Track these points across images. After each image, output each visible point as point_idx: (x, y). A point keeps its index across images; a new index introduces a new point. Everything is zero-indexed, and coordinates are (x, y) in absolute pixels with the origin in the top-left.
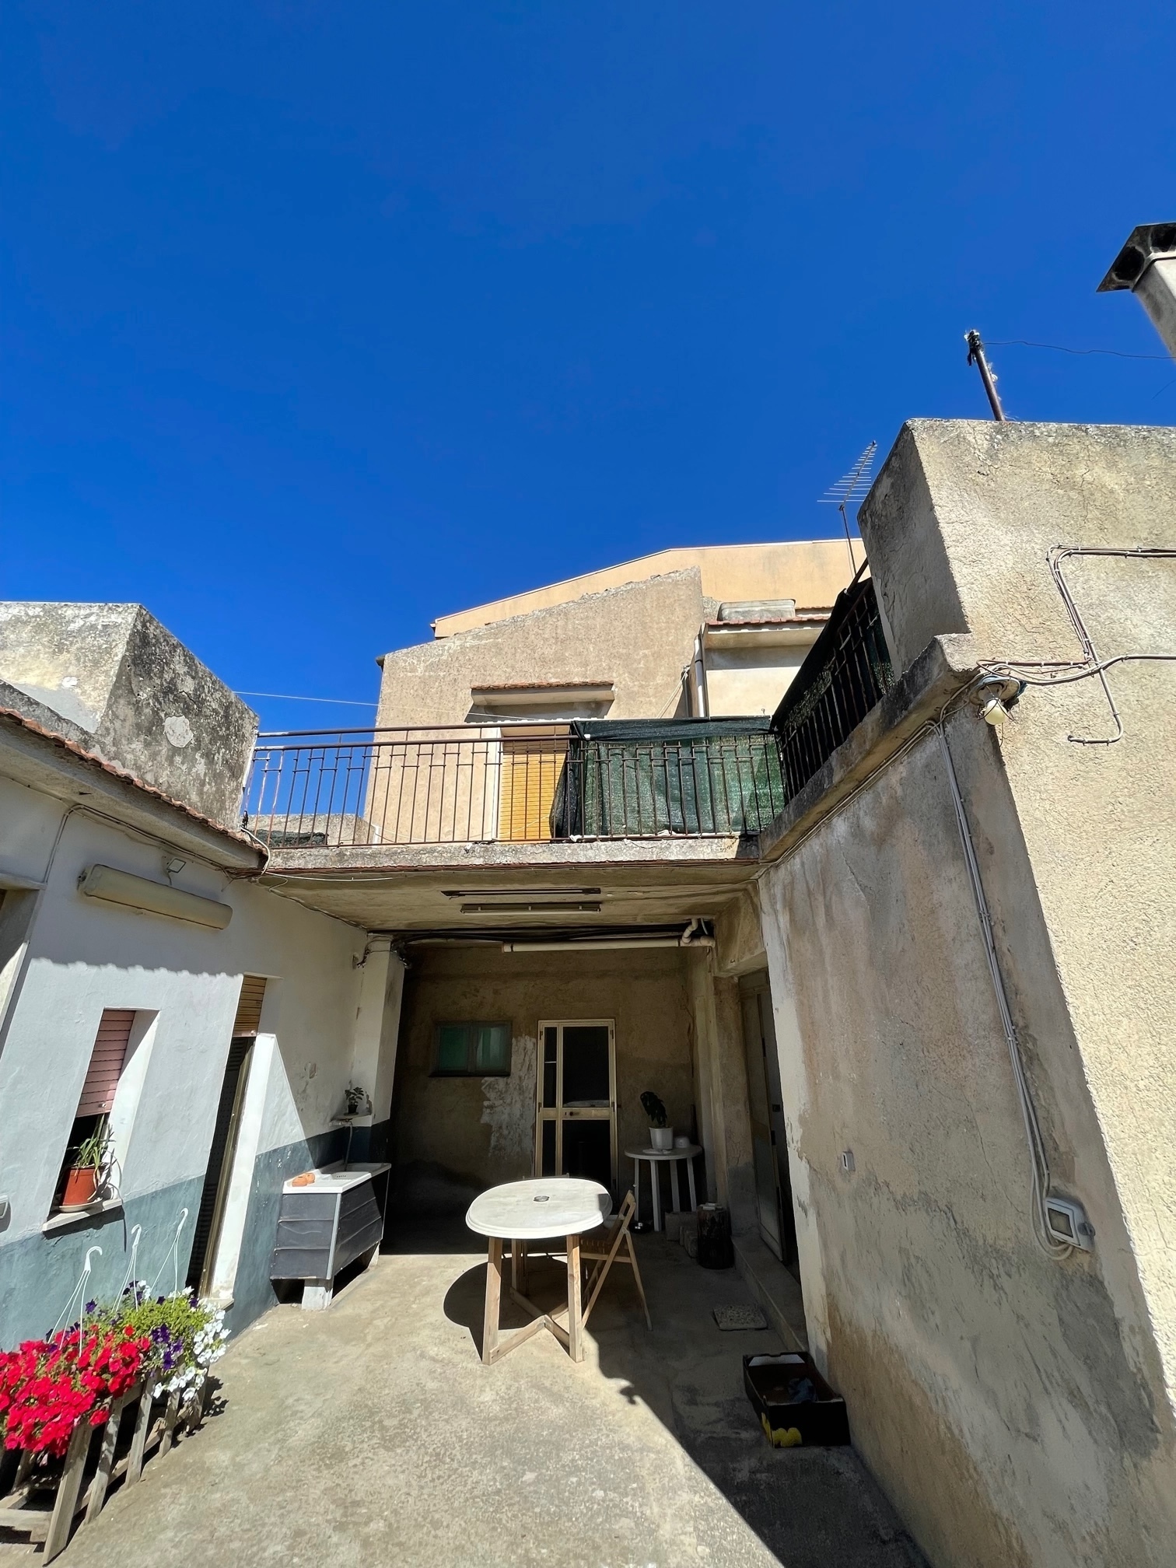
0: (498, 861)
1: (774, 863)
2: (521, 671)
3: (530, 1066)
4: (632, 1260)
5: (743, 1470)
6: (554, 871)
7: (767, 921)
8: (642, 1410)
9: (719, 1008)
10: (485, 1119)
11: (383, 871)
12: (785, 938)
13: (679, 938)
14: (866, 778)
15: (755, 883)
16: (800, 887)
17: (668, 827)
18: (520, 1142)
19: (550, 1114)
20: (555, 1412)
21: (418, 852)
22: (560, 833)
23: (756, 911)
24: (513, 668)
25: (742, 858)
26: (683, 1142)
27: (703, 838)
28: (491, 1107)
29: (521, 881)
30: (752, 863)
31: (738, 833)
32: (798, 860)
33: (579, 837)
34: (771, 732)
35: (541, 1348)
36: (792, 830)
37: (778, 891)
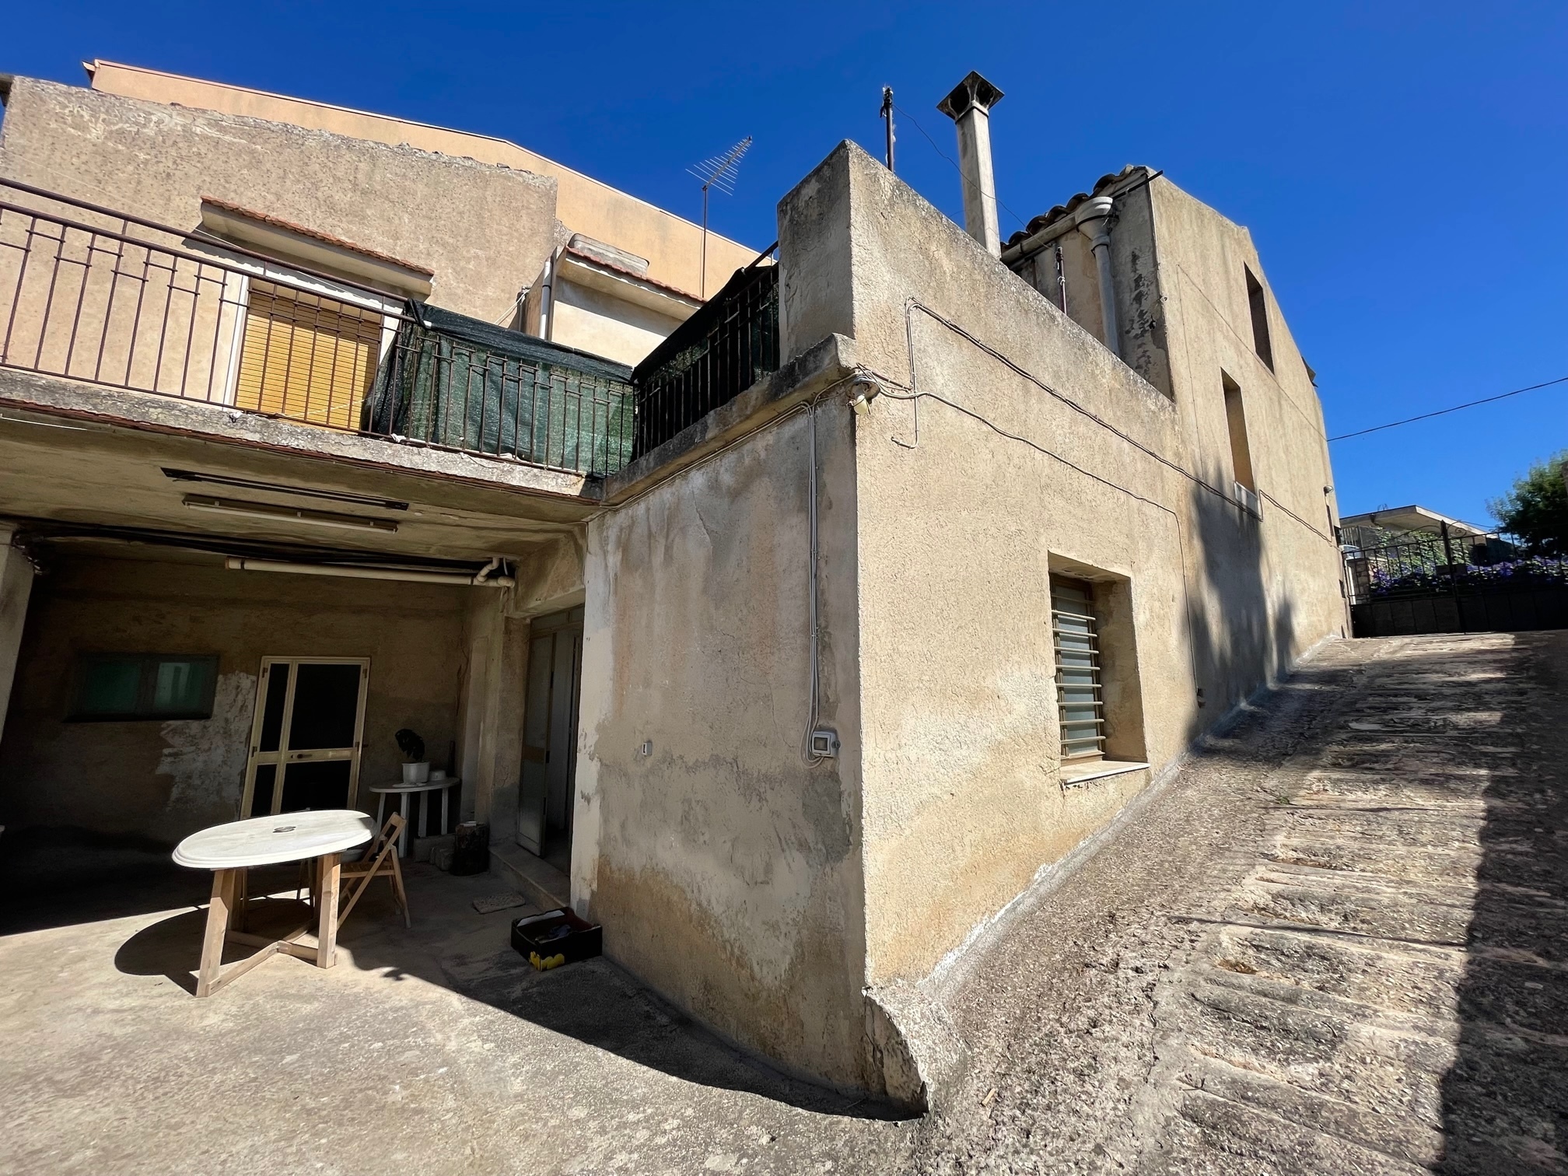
0: (284, 443)
1: (614, 507)
2: (292, 206)
3: (243, 707)
4: (397, 872)
5: (517, 991)
6: (362, 470)
7: (592, 563)
8: (410, 981)
9: (507, 646)
10: (164, 768)
11: (66, 416)
12: (612, 575)
13: (474, 576)
14: (734, 440)
15: (583, 528)
16: (640, 530)
17: (513, 452)
18: (219, 792)
19: (269, 757)
20: (307, 1009)
21: (143, 403)
22: (374, 425)
23: (580, 553)
24: (279, 197)
25: (586, 498)
26: (439, 775)
27: (549, 469)
28: (175, 755)
29: (305, 476)
30: (593, 504)
31: (585, 474)
32: (643, 506)
33: (403, 438)
34: (631, 383)
35: (277, 968)
36: (647, 477)
37: (612, 534)
